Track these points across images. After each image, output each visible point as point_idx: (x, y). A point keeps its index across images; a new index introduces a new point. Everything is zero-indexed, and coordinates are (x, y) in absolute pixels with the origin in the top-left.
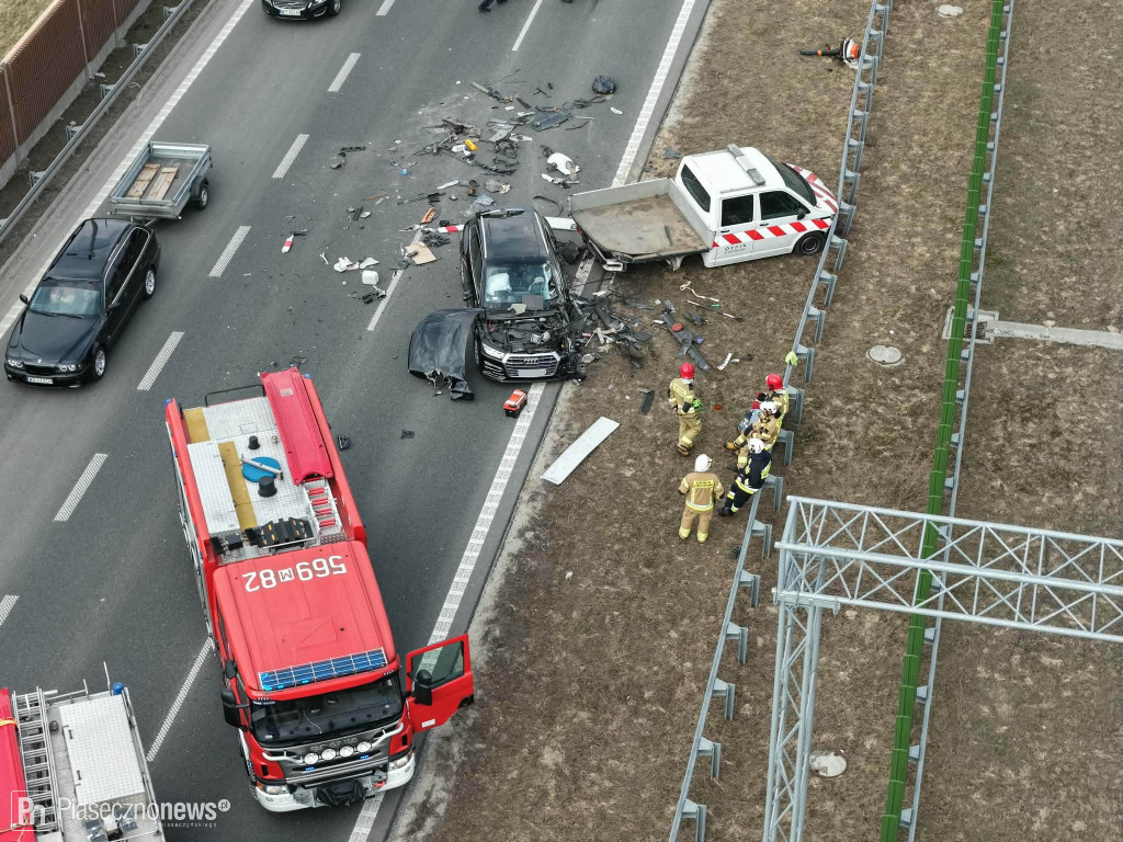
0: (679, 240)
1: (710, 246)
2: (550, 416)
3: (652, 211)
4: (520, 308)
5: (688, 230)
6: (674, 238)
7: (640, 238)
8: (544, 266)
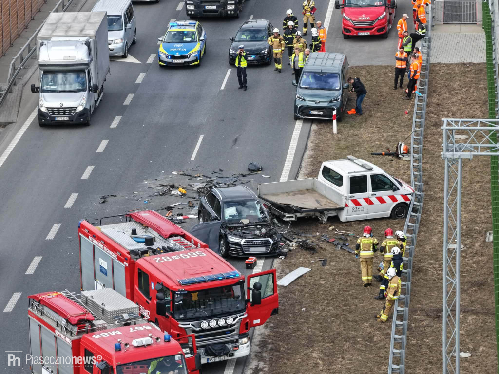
0: (325, 204)
1: (343, 205)
3: (306, 195)
4: (246, 221)
5: (330, 201)
6: (322, 204)
8: (256, 202)
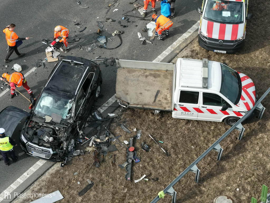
0: (159, 101)
1: (172, 109)
2: (35, 181)
3: (158, 79)
4: (48, 119)
5: (169, 96)
6: (158, 99)
7: (141, 94)
8: (70, 101)
